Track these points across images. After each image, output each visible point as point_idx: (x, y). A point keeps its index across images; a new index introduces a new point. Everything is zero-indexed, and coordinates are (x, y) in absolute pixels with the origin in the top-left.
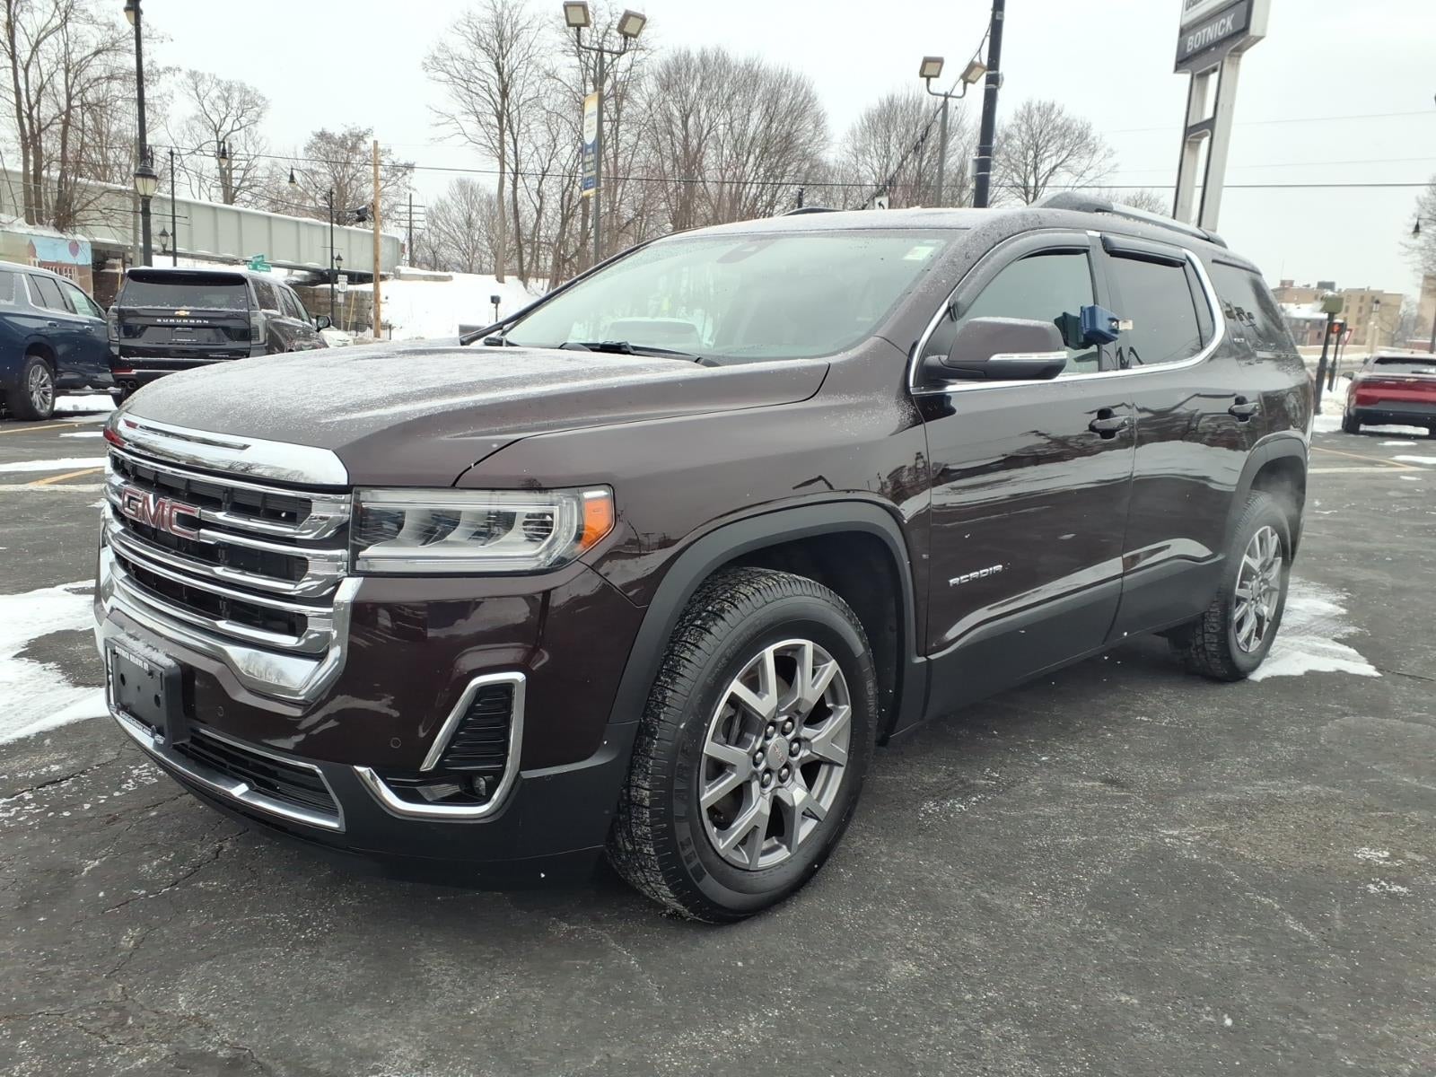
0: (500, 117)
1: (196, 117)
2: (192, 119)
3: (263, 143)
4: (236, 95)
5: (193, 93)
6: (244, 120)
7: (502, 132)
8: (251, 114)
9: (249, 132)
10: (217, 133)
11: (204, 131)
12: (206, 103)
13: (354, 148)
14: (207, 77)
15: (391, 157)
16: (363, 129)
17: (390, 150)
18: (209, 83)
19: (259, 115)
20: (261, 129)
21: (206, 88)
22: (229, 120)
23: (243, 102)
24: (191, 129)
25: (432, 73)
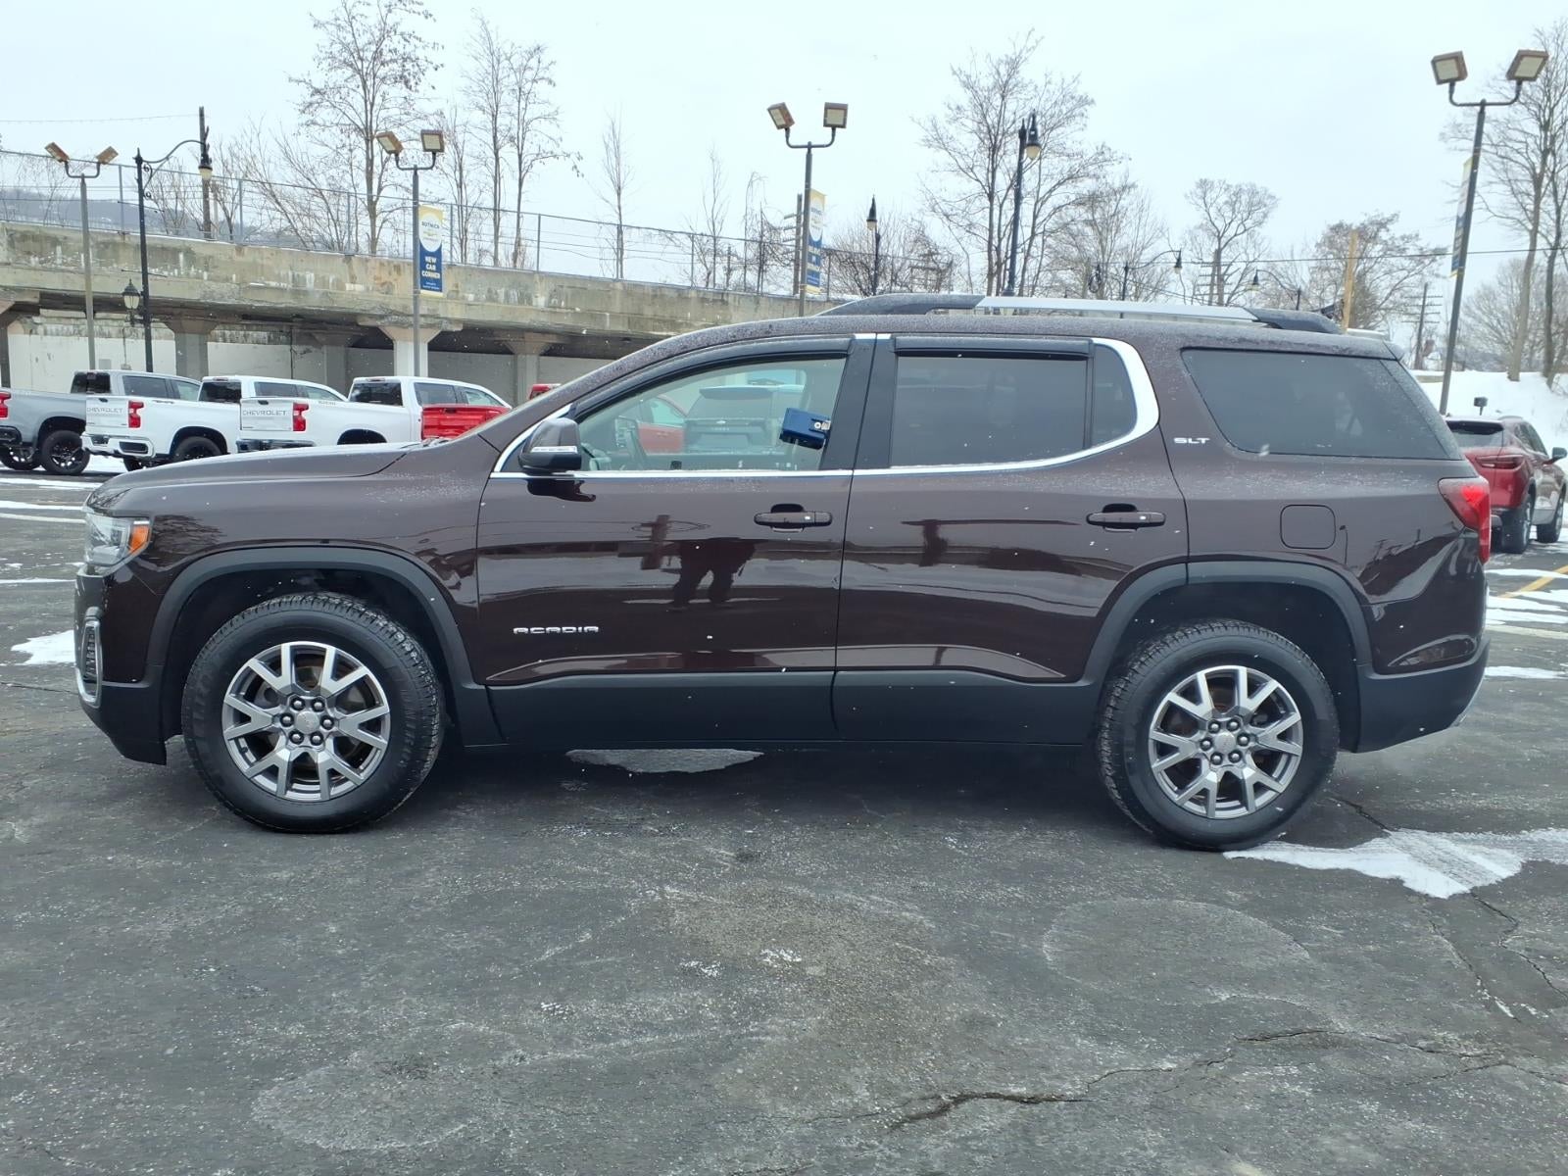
0: (1537, 181)
1: (1201, 226)
2: (1196, 228)
3: (1265, 244)
4: (1244, 198)
5: (1201, 202)
6: (1249, 223)
7: (1537, 199)
8: (1257, 216)
9: (1251, 236)
10: (1219, 239)
11: (1206, 239)
12: (1213, 211)
13: (1374, 238)
14: (1216, 184)
15: (1418, 243)
16: (1387, 215)
17: (1417, 235)
18: (1218, 190)
19: (1265, 216)
20: (1262, 232)
21: (1214, 196)
22: (1234, 225)
23: (1251, 204)
24: (1194, 239)
25: (1453, 143)
